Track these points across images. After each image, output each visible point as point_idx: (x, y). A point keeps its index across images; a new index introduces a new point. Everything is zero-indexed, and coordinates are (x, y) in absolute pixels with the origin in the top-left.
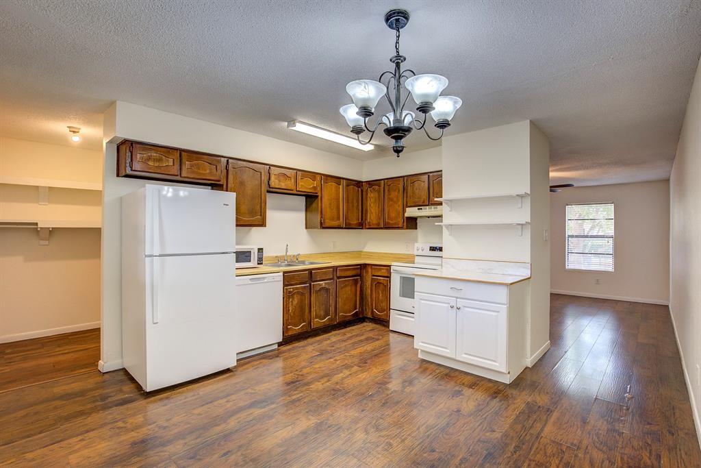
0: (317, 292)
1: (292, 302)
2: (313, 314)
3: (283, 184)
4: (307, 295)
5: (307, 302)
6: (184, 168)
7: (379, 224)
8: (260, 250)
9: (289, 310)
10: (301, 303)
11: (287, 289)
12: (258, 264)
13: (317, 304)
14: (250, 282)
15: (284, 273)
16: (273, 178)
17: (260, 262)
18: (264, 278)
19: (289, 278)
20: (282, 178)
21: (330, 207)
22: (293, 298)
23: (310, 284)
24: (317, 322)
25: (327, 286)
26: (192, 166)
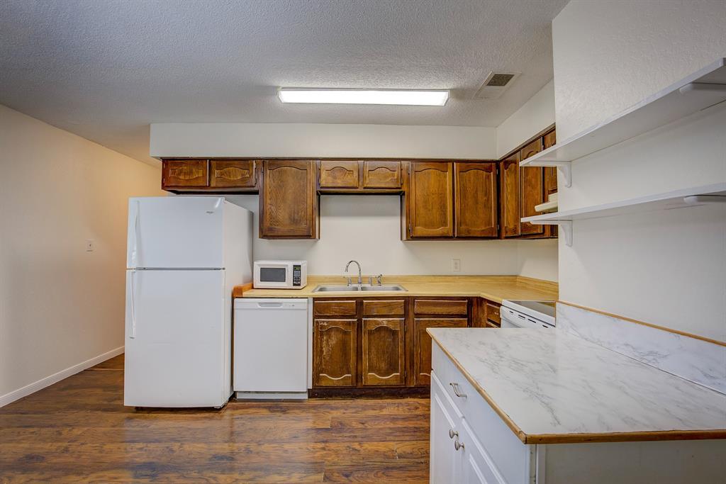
0: (370, 333)
1: (327, 341)
2: (366, 363)
3: (339, 181)
4: (353, 335)
5: (352, 345)
6: (213, 178)
7: (515, 230)
8: (297, 268)
9: (322, 352)
10: (344, 345)
11: (317, 322)
12: (294, 285)
13: (373, 350)
14: (260, 307)
15: (315, 299)
16: (324, 175)
17: (297, 282)
18: (281, 304)
19: (321, 308)
20: (338, 174)
21: (425, 207)
22: (330, 337)
23: (360, 321)
24: (372, 378)
25: (391, 326)
26: (222, 174)
